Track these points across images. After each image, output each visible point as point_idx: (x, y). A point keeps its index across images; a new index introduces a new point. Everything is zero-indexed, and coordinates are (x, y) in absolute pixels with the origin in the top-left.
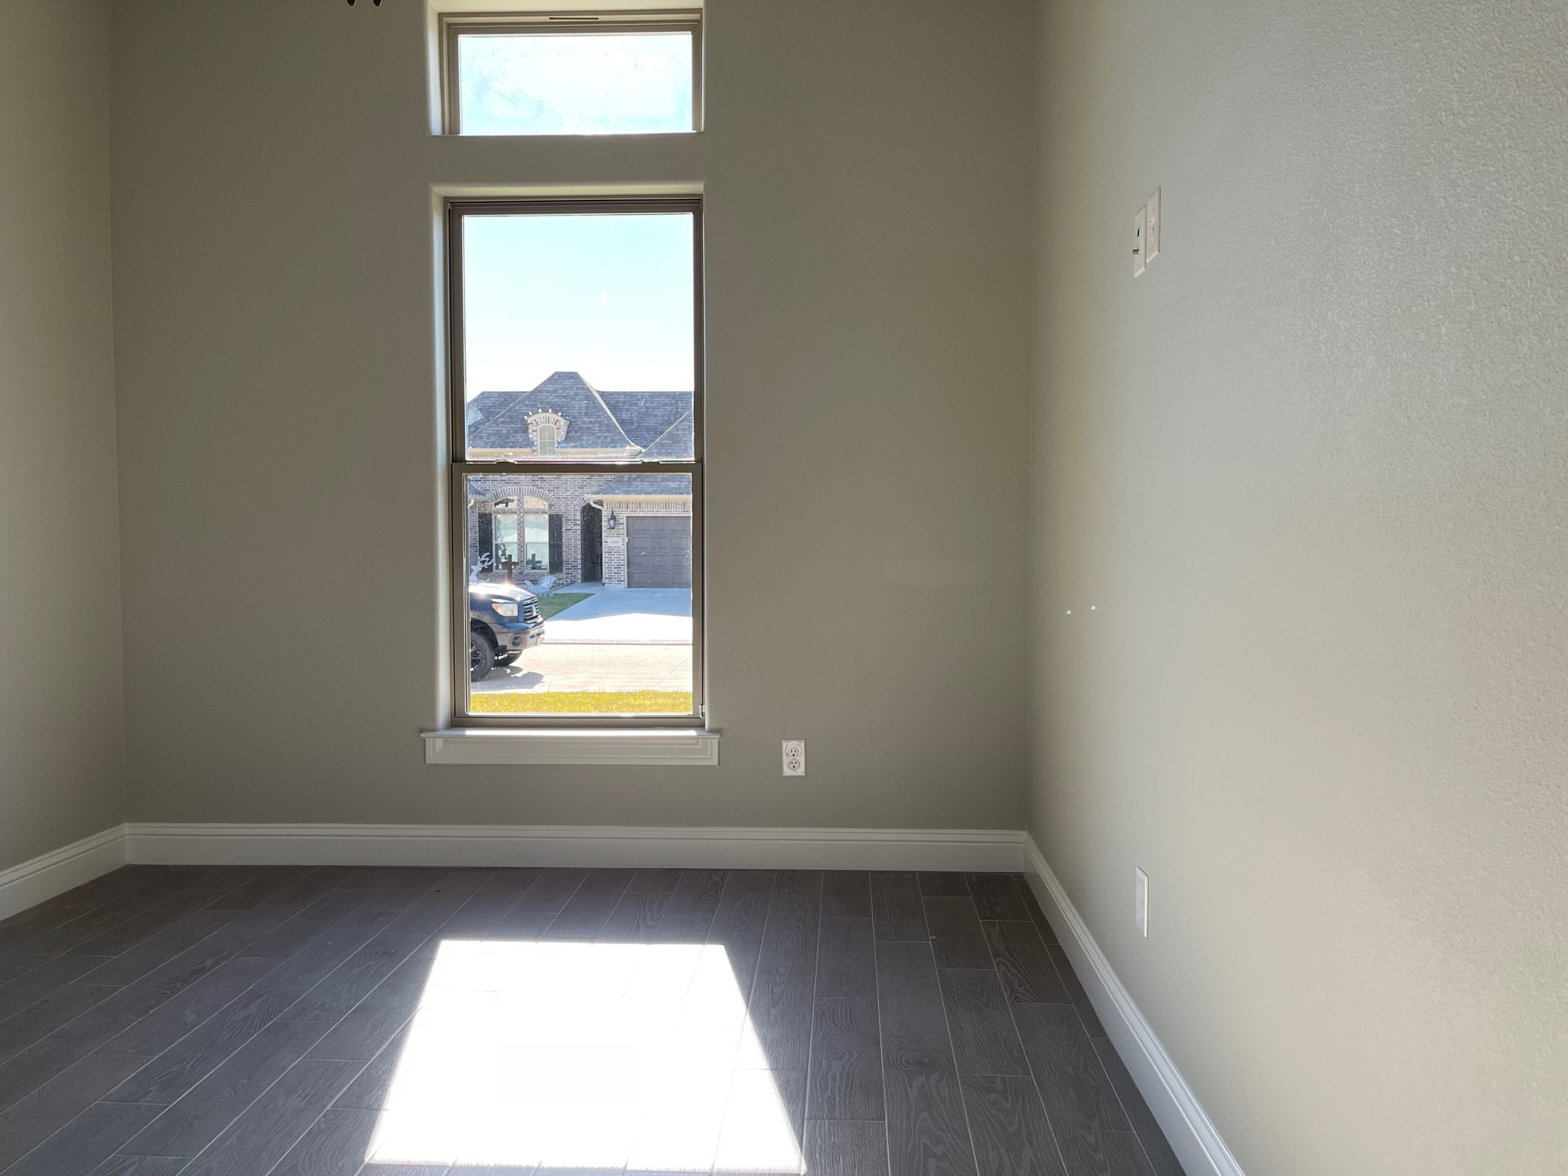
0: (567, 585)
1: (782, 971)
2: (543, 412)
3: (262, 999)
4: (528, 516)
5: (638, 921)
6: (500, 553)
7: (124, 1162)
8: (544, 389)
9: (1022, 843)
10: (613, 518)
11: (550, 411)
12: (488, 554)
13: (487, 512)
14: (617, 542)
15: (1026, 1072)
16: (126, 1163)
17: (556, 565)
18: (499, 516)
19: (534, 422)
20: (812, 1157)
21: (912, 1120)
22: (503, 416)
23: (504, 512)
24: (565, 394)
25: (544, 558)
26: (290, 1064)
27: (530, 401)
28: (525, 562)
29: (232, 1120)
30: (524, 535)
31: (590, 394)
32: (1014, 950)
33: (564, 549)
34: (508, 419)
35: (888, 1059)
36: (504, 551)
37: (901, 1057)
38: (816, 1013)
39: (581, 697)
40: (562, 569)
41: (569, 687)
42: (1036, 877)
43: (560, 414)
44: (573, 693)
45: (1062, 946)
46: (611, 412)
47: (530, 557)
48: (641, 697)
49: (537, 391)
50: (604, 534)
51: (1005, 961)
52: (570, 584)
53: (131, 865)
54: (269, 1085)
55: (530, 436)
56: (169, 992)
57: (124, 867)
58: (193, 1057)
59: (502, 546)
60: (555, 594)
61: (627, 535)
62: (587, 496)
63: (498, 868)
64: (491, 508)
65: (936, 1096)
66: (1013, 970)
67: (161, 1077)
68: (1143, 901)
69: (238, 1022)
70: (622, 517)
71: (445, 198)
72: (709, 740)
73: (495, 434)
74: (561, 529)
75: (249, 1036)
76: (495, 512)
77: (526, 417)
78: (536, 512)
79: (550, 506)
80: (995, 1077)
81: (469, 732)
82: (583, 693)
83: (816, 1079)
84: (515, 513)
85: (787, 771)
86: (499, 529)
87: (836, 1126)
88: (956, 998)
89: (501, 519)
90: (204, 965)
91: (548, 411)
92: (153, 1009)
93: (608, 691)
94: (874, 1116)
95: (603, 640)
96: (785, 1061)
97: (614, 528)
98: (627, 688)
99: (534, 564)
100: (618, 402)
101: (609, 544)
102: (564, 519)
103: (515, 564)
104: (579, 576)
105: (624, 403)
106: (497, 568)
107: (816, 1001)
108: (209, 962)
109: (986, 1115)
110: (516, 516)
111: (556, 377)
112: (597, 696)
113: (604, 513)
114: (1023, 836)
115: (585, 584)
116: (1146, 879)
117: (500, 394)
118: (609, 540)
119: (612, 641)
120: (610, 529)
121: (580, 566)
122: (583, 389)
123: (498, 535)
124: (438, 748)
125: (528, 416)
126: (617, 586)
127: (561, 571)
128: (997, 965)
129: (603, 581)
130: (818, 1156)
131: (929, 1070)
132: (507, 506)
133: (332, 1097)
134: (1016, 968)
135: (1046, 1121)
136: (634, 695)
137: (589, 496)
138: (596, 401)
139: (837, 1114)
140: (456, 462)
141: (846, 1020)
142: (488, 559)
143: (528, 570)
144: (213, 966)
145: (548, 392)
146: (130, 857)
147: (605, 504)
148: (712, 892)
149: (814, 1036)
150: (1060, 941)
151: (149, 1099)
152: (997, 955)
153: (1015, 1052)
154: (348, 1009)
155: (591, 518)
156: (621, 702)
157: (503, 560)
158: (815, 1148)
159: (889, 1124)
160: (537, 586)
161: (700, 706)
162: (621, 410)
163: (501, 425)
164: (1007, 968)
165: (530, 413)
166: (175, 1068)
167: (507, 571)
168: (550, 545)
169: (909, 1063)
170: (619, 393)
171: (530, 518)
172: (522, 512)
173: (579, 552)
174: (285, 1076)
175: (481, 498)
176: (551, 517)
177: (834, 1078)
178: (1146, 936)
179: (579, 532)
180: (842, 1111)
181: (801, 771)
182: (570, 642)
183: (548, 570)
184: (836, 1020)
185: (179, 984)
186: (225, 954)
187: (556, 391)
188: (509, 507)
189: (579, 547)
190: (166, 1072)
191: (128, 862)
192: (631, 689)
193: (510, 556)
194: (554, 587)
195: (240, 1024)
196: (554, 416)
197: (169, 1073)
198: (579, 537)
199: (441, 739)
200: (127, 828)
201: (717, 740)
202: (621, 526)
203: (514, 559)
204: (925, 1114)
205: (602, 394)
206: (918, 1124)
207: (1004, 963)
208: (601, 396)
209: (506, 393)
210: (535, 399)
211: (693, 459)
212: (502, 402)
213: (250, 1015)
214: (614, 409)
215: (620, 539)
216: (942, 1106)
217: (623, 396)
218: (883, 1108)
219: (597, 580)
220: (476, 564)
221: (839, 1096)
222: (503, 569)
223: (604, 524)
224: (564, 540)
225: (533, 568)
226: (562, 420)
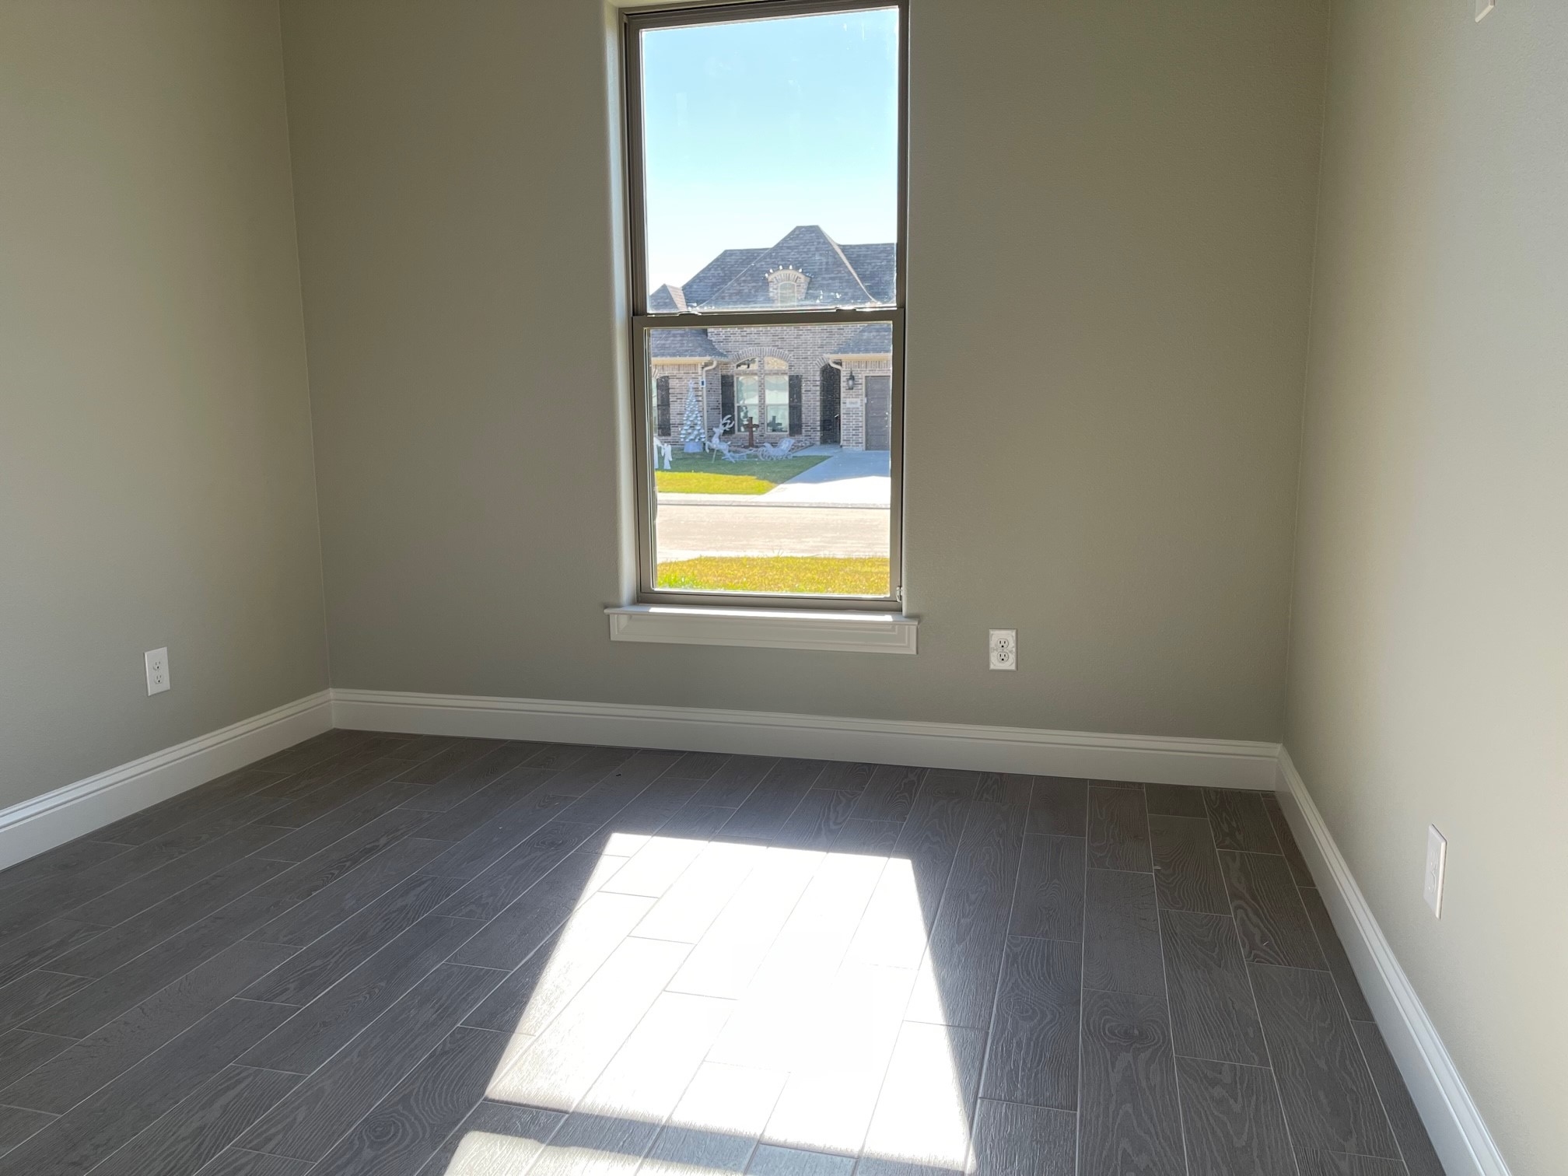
0: (807, 447)
1: (973, 897)
2: (783, 268)
3: (423, 887)
4: (769, 377)
5: (820, 825)
6: (742, 414)
7: (239, 1074)
8: (785, 245)
9: (1274, 757)
10: (852, 378)
11: (791, 267)
12: (729, 416)
13: (729, 374)
14: (852, 403)
15: (1264, 1061)
16: (242, 1075)
17: (795, 427)
18: (741, 378)
19: (774, 280)
20: (981, 1153)
21: (1111, 1113)
22: (744, 275)
23: (745, 373)
24: (805, 250)
25: (784, 420)
26: (432, 967)
27: (771, 258)
28: (766, 424)
29: (360, 1030)
30: (764, 397)
31: (830, 248)
32: (1257, 890)
33: (803, 409)
34: (749, 278)
35: (1088, 1025)
36: (746, 413)
37: (1104, 1025)
38: (1008, 956)
39: (809, 563)
40: (801, 431)
41: (803, 551)
42: (1290, 798)
43: (800, 270)
44: (802, 558)
45: (1320, 891)
46: (852, 266)
47: (770, 419)
48: (870, 564)
49: (779, 247)
50: (843, 395)
51: (1245, 905)
52: (810, 446)
53: (338, 730)
54: (406, 990)
55: (771, 295)
56: (336, 872)
57: (331, 731)
58: (340, 951)
59: (744, 408)
60: (794, 457)
61: (866, 396)
62: (826, 356)
63: (684, 752)
64: (732, 370)
65: (1144, 1084)
66: (1255, 919)
67: (304, 972)
68: (1436, 870)
69: (395, 912)
70: (861, 378)
71: (620, 9)
72: (907, 627)
73: (737, 294)
74: (800, 391)
75: (401, 928)
76: (737, 374)
77: (767, 275)
78: (777, 373)
79: (791, 366)
80: (1223, 1064)
81: (654, 610)
82: (812, 558)
83: (997, 1043)
84: (756, 374)
85: (995, 664)
86: (741, 391)
87: (1014, 1113)
88: (1179, 950)
89: (744, 381)
90: (376, 844)
91: (788, 268)
92: (316, 890)
93: (838, 557)
94: (1064, 1103)
95: (839, 504)
96: (964, 1015)
97: (852, 389)
98: (857, 554)
99: (775, 426)
100: (859, 256)
101: (848, 405)
102: (803, 380)
103: (757, 426)
104: (818, 438)
105: (865, 256)
106: (739, 430)
107: (1009, 940)
108: (383, 841)
109: (1208, 1119)
110: (756, 378)
111: (797, 233)
112: (825, 562)
113: (843, 374)
114: (1277, 749)
115: (823, 446)
116: (1443, 844)
117: (741, 251)
118: (848, 400)
119: (848, 504)
120: (849, 389)
121: (819, 428)
122: (824, 243)
123: (740, 396)
124: (623, 625)
125: (769, 274)
126: (855, 448)
127: (801, 434)
128: (1235, 912)
129: (841, 444)
130: (988, 1152)
131: (1138, 1046)
132: (748, 367)
133: (465, 1011)
134: (1259, 916)
135: (1286, 1134)
136: (863, 561)
137: (829, 355)
138: (836, 256)
139: (1018, 1094)
140: (637, 315)
141: (1042, 969)
142: (729, 421)
143: (768, 432)
144: (385, 845)
145: (788, 248)
146: (337, 722)
147: (844, 364)
148: (906, 794)
149: (1002, 985)
150: (1316, 884)
151: (284, 999)
152: (1235, 896)
153: (1251, 1031)
154: (503, 905)
155: (830, 378)
156: (847, 569)
157: (746, 423)
158: (986, 1139)
159: (1081, 1116)
160: (776, 449)
161: (898, 588)
162: (863, 264)
163: (742, 284)
164: (1247, 915)
165: (771, 271)
166: (319, 963)
167: (748, 433)
168: (790, 407)
169: (1113, 1034)
170: (860, 246)
171: (771, 380)
172: (763, 373)
173: (818, 413)
174: (425, 981)
175: (723, 359)
176: (791, 378)
177: (1019, 1044)
178: (1437, 916)
179: (818, 393)
180: (1025, 1091)
181: (1010, 664)
182: (806, 505)
183: (788, 433)
184: (1030, 966)
185: (348, 864)
186: (399, 833)
187: (797, 247)
188: (751, 368)
189: (818, 408)
190: (309, 967)
191: (334, 727)
192: (862, 555)
193: (751, 418)
194: (793, 449)
195: (394, 915)
196: (794, 273)
197: (312, 968)
198: (818, 398)
199: (626, 616)
200: (332, 693)
201: (915, 627)
202: (860, 387)
203: (755, 422)
204: (1128, 1107)
205: (844, 248)
206: (1118, 1121)
207: (1242, 908)
208: (843, 251)
209: (748, 251)
210: (778, 255)
211: (895, 305)
212: (744, 260)
213: (407, 905)
214: (855, 263)
215: (859, 400)
216: (1150, 1098)
217: (864, 249)
218: (1075, 1093)
219: (836, 442)
220: (718, 427)
221: (1023, 1070)
222: (745, 431)
223: (843, 384)
224: (803, 402)
225: (774, 430)
226: (802, 277)
